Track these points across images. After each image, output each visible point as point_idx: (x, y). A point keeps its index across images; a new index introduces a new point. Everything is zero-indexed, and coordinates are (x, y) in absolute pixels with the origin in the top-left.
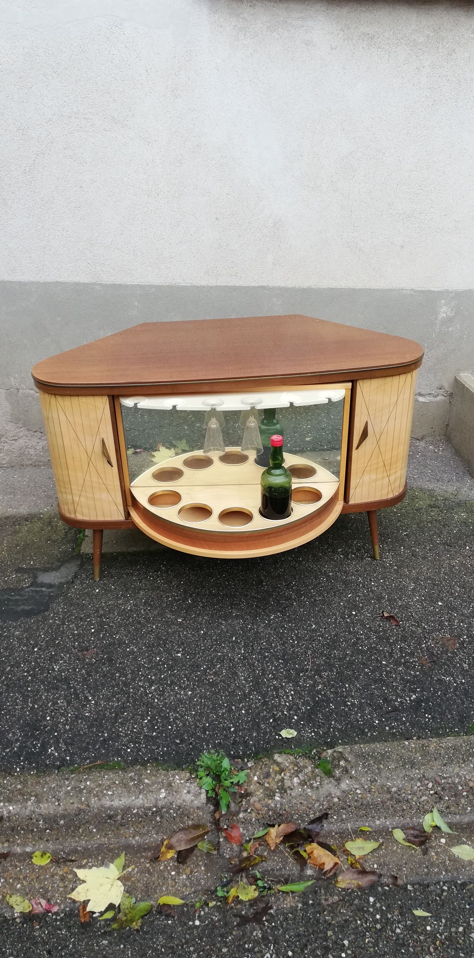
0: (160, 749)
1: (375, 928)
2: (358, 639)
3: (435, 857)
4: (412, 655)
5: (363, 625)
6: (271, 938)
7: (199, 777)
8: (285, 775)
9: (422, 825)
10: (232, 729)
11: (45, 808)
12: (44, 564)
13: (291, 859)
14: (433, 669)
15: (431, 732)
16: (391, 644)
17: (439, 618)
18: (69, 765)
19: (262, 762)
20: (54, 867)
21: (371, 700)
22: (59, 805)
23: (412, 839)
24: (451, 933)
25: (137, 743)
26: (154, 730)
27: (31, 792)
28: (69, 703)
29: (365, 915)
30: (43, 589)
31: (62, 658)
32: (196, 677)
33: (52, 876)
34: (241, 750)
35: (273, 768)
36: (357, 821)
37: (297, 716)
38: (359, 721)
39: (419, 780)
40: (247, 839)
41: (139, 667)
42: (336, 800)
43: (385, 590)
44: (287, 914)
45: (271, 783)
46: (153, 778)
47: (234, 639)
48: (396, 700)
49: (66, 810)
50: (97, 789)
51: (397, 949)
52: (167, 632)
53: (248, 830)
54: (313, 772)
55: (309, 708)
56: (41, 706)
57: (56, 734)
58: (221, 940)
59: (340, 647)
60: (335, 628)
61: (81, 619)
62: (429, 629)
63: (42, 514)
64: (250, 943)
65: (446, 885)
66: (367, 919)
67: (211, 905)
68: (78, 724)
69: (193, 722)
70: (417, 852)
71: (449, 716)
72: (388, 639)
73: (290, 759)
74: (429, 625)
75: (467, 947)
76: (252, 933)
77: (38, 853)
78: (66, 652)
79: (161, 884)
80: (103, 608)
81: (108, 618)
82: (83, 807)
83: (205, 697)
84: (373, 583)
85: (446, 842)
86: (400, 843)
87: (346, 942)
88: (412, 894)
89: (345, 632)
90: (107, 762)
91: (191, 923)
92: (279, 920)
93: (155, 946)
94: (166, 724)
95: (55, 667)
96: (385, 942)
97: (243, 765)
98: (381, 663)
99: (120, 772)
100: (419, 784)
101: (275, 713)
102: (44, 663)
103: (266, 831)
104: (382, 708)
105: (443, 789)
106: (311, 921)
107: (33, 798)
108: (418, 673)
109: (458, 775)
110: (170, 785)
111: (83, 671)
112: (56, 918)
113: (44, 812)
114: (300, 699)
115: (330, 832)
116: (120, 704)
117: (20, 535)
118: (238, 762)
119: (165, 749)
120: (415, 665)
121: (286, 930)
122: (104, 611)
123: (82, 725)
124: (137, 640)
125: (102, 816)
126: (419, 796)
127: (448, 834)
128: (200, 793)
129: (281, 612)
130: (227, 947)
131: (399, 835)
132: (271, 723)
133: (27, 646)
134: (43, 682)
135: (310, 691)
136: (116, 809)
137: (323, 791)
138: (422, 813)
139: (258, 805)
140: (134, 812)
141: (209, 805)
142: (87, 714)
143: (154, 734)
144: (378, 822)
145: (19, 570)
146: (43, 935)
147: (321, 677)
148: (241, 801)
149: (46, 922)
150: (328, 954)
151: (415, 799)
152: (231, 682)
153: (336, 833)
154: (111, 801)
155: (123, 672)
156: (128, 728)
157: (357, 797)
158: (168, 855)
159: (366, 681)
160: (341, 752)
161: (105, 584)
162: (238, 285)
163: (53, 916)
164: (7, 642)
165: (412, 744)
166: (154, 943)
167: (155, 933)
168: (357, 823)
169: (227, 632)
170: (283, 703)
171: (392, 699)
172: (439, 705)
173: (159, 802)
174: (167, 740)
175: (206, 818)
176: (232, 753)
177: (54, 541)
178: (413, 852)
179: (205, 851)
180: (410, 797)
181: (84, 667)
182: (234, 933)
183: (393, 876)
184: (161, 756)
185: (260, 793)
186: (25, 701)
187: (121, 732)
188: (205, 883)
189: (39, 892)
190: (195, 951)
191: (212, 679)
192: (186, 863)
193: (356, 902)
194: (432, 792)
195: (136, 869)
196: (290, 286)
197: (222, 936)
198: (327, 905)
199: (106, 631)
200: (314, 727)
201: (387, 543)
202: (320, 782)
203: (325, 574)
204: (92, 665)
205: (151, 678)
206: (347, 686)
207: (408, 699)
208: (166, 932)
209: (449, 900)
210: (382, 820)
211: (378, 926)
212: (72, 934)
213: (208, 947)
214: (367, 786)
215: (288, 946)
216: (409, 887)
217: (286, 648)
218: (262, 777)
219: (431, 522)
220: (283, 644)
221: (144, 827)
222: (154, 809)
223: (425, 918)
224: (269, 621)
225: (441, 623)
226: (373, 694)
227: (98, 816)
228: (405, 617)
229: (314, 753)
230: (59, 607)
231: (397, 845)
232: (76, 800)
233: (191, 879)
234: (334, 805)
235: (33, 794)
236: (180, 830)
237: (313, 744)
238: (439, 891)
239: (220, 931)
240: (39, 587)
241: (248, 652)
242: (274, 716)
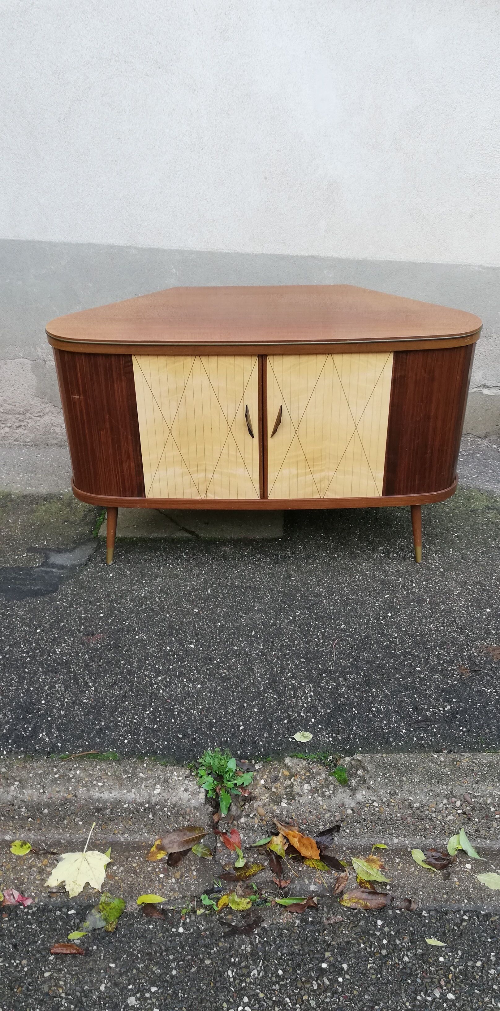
0: (160, 743)
1: (380, 953)
2: (391, 642)
3: (458, 883)
4: (451, 662)
5: (399, 628)
6: (261, 954)
7: (199, 776)
8: (294, 780)
9: (446, 848)
10: (241, 728)
11: (28, 795)
12: (58, 544)
13: (293, 872)
14: (474, 680)
15: (464, 747)
16: (428, 650)
17: (485, 625)
18: (60, 752)
19: (271, 765)
20: (33, 858)
21: (400, 707)
22: (44, 792)
23: (434, 861)
24: (467, 967)
25: (136, 734)
26: (155, 722)
27: (16, 776)
28: (67, 688)
29: (371, 938)
30: (54, 570)
31: (65, 641)
32: (207, 670)
33: (30, 868)
34: (249, 750)
35: (283, 773)
36: (372, 837)
37: (315, 719)
38: (383, 729)
39: (446, 797)
40: (248, 846)
41: (147, 655)
42: (349, 811)
43: (427, 592)
44: (282, 930)
45: (279, 788)
46: (149, 772)
47: (253, 633)
48: (428, 710)
49: (51, 798)
50: (87, 779)
51: (402, 979)
52: (182, 622)
53: (249, 837)
54: (326, 779)
55: (329, 711)
56: (37, 689)
57: (49, 719)
58: (205, 950)
59: (370, 649)
60: (367, 629)
61: (90, 602)
62: (473, 637)
63: (62, 494)
64: (237, 957)
65: (467, 914)
66: (371, 942)
67: (198, 912)
68: (74, 710)
69: (199, 716)
70: (438, 876)
71: (487, 731)
72: (425, 644)
73: (302, 763)
74: (474, 633)
75: (484, 984)
76: (240, 946)
77: (18, 843)
78: (70, 635)
79: (147, 886)
80: (115, 592)
81: (119, 604)
82: (70, 797)
83: (215, 692)
84: (414, 585)
85: (472, 868)
86: (419, 865)
87: (345, 966)
88: (427, 921)
89: (378, 633)
90: (102, 752)
91: (174, 930)
92: (272, 935)
93: (131, 950)
94: (169, 716)
95: (57, 650)
96: (390, 970)
97: (250, 767)
98: (415, 669)
99: (114, 764)
100: (445, 801)
101: (291, 714)
102: (46, 645)
103: (268, 840)
104: (411, 717)
105: (473, 809)
106: (309, 940)
107: (17, 783)
108: (456, 682)
109: (491, 795)
110: (166, 781)
111: (87, 656)
112: (28, 912)
113: (27, 798)
114: (320, 700)
115: (341, 847)
116: (121, 692)
117: (37, 514)
118: (244, 763)
119: (166, 743)
120: (453, 674)
121: (279, 947)
122: (116, 596)
123: (78, 711)
124: (148, 627)
125: (89, 808)
126: (445, 815)
127: (475, 859)
128: (199, 792)
129: (309, 609)
130: (211, 959)
131: (418, 856)
132: (285, 724)
133: (30, 626)
134: (42, 664)
135: (331, 693)
136: (105, 802)
137: (335, 801)
138: (447, 834)
139: (262, 811)
140: (125, 806)
141: (207, 806)
142: (85, 701)
143: (156, 726)
144: (396, 841)
145: (31, 549)
146: (11, 928)
147: (346, 679)
148: (244, 805)
149: (17, 914)
150: (323, 977)
151: (440, 817)
152: (245, 678)
153: (348, 849)
154: (101, 793)
155: (129, 660)
156: (128, 718)
157: (374, 810)
158: (159, 855)
159: (396, 687)
160: (359, 760)
161: (120, 569)
162: (285, 253)
163: (24, 908)
164: (9, 621)
165: (441, 758)
166: (130, 947)
167: (133, 937)
168: (372, 839)
169: (247, 626)
170: (301, 704)
171: (423, 708)
172: (477, 718)
173: (153, 798)
174: (168, 734)
175: (203, 819)
176: (239, 752)
177: (71, 523)
178: (433, 875)
179: (200, 855)
180: (434, 815)
181: (87, 652)
182: (220, 944)
183: (406, 899)
184: (161, 750)
185: (265, 798)
186: (20, 683)
187: (119, 722)
188: (195, 889)
189: (13, 883)
190: (174, 960)
191: (225, 673)
192: (177, 866)
193: (362, 923)
194: (459, 812)
195: (122, 868)
196: (344, 257)
197: (206, 946)
198: (329, 924)
199: (115, 617)
200: (333, 731)
201: (434, 544)
202: (334, 791)
203: (362, 572)
204: (97, 650)
205: (159, 668)
206: (374, 690)
207: (441, 709)
208: (146, 937)
209: (469, 930)
210: (401, 838)
211: (384, 952)
212: (42, 929)
213: (190, 957)
214: (385, 799)
215: (279, 964)
216: (424, 913)
217: (310, 646)
218: (269, 781)
219: (487, 525)
220: (307, 643)
221: (134, 824)
222: (147, 805)
223: (439, 948)
224: (294, 617)
225: (487, 631)
226: (402, 701)
227: (85, 808)
228: (447, 622)
229: (330, 760)
230: (68, 589)
231: (416, 867)
232: (63, 789)
233: (180, 884)
234: (347, 817)
235: (17, 779)
236: (174, 830)
237: (330, 750)
238: (458, 921)
239: (205, 941)
240: (49, 567)
241: (267, 648)
242: (289, 716)
